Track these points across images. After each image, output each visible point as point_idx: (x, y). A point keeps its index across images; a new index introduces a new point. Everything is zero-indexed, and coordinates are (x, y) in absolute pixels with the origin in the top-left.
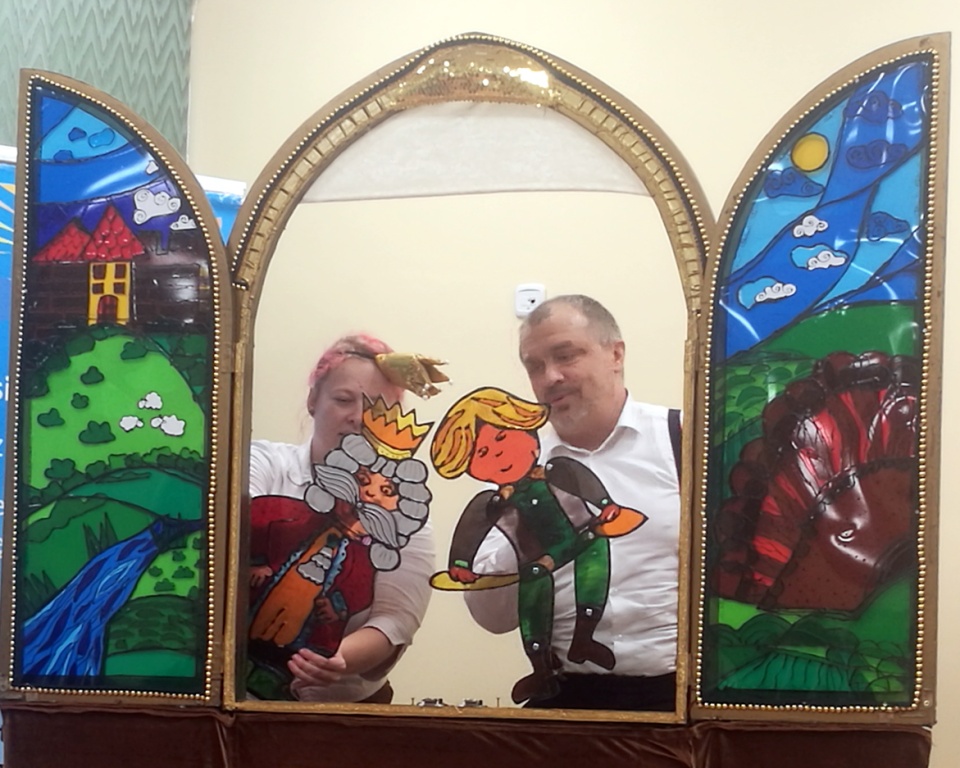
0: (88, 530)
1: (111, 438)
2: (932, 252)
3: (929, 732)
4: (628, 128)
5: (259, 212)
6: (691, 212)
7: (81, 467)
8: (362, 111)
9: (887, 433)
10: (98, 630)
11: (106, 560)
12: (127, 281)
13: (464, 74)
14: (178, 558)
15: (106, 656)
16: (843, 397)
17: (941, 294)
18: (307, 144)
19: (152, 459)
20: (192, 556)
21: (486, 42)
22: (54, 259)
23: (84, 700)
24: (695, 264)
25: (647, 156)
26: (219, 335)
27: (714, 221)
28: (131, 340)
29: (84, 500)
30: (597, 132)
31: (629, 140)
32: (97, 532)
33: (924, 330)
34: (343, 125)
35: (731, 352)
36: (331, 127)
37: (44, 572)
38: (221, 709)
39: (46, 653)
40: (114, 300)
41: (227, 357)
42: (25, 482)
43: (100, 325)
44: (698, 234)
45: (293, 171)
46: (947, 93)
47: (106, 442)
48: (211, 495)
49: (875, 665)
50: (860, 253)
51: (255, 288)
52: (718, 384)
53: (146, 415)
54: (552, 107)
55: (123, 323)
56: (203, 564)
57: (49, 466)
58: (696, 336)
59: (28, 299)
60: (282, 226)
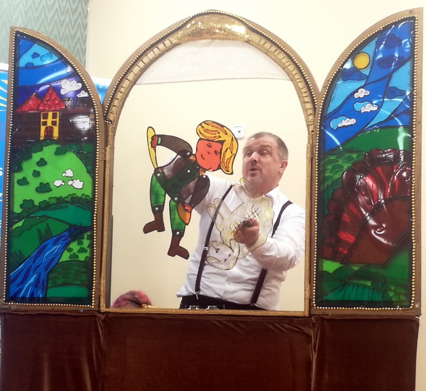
0: (39, 231)
1: (50, 190)
2: (416, 104)
3: (418, 319)
4: (281, 51)
5: (116, 89)
6: (309, 87)
7: (37, 203)
8: (162, 44)
9: (397, 185)
10: (43, 277)
11: (48, 244)
12: (57, 120)
13: (208, 28)
14: (80, 243)
15: (47, 288)
16: (377, 168)
17: (420, 123)
18: (138, 59)
19: (69, 199)
20: (86, 243)
21: (217, 13)
22: (25, 111)
23: (38, 308)
24: (311, 110)
25: (289, 63)
26: (99, 143)
27: (319, 91)
28: (59, 146)
29: (38, 218)
30: (267, 53)
31: (281, 56)
32: (43, 232)
33: (413, 139)
34: (154, 50)
35: (327, 149)
36: (148, 51)
37: (19, 250)
38: (99, 311)
39: (20, 287)
40: (51, 128)
41: (102, 153)
42: (11, 210)
43: (45, 140)
44: (312, 98)
45: (132, 71)
46: (422, 34)
47: (48, 192)
48: (95, 215)
49: (393, 289)
50: (384, 105)
51: (115, 122)
52: (322, 163)
53: (66, 179)
54: (247, 42)
55: (56, 139)
56: (91, 246)
57: (22, 203)
58: (311, 142)
59: (13, 129)
60: (127, 95)
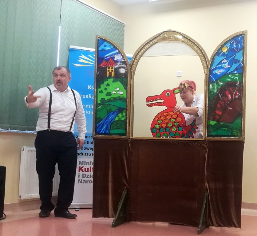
0: (107, 110)
1: (111, 95)
3: (244, 141)
4: (195, 45)
5: (135, 58)
6: (205, 59)
7: (106, 100)
8: (152, 42)
10: (109, 126)
11: (110, 115)
12: (113, 69)
13: (168, 37)
14: (122, 114)
15: (110, 130)
16: (230, 88)
17: (246, 72)
18: (143, 48)
19: (118, 98)
20: (124, 114)
21: (172, 31)
22: (101, 66)
23: (107, 137)
24: (206, 67)
25: (198, 50)
26: (128, 78)
27: (209, 60)
28: (114, 79)
29: (107, 105)
30: (190, 46)
31: (195, 47)
32: (109, 110)
33: (243, 78)
34: (149, 44)
36: (146, 45)
37: (100, 117)
38: (129, 138)
39: (100, 130)
40: (111, 73)
41: (130, 82)
42: (97, 102)
43: (109, 77)
44: (206, 62)
45: (140, 52)
46: (247, 40)
48: (127, 104)
49: (235, 131)
50: (233, 66)
51: (134, 71)
53: (117, 91)
54: (183, 42)
55: (113, 76)
56: (126, 115)
57: (101, 99)
58: (206, 78)
59: (97, 72)
60: (139, 61)
